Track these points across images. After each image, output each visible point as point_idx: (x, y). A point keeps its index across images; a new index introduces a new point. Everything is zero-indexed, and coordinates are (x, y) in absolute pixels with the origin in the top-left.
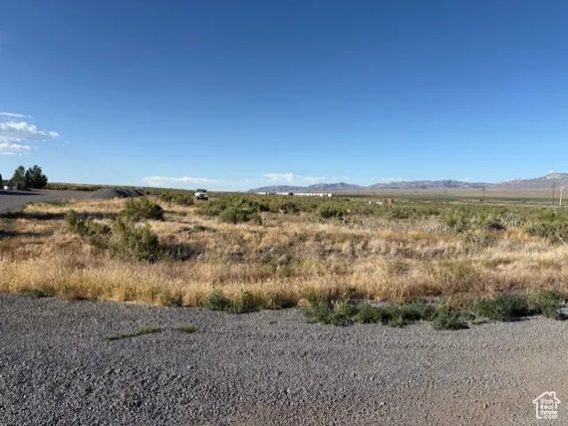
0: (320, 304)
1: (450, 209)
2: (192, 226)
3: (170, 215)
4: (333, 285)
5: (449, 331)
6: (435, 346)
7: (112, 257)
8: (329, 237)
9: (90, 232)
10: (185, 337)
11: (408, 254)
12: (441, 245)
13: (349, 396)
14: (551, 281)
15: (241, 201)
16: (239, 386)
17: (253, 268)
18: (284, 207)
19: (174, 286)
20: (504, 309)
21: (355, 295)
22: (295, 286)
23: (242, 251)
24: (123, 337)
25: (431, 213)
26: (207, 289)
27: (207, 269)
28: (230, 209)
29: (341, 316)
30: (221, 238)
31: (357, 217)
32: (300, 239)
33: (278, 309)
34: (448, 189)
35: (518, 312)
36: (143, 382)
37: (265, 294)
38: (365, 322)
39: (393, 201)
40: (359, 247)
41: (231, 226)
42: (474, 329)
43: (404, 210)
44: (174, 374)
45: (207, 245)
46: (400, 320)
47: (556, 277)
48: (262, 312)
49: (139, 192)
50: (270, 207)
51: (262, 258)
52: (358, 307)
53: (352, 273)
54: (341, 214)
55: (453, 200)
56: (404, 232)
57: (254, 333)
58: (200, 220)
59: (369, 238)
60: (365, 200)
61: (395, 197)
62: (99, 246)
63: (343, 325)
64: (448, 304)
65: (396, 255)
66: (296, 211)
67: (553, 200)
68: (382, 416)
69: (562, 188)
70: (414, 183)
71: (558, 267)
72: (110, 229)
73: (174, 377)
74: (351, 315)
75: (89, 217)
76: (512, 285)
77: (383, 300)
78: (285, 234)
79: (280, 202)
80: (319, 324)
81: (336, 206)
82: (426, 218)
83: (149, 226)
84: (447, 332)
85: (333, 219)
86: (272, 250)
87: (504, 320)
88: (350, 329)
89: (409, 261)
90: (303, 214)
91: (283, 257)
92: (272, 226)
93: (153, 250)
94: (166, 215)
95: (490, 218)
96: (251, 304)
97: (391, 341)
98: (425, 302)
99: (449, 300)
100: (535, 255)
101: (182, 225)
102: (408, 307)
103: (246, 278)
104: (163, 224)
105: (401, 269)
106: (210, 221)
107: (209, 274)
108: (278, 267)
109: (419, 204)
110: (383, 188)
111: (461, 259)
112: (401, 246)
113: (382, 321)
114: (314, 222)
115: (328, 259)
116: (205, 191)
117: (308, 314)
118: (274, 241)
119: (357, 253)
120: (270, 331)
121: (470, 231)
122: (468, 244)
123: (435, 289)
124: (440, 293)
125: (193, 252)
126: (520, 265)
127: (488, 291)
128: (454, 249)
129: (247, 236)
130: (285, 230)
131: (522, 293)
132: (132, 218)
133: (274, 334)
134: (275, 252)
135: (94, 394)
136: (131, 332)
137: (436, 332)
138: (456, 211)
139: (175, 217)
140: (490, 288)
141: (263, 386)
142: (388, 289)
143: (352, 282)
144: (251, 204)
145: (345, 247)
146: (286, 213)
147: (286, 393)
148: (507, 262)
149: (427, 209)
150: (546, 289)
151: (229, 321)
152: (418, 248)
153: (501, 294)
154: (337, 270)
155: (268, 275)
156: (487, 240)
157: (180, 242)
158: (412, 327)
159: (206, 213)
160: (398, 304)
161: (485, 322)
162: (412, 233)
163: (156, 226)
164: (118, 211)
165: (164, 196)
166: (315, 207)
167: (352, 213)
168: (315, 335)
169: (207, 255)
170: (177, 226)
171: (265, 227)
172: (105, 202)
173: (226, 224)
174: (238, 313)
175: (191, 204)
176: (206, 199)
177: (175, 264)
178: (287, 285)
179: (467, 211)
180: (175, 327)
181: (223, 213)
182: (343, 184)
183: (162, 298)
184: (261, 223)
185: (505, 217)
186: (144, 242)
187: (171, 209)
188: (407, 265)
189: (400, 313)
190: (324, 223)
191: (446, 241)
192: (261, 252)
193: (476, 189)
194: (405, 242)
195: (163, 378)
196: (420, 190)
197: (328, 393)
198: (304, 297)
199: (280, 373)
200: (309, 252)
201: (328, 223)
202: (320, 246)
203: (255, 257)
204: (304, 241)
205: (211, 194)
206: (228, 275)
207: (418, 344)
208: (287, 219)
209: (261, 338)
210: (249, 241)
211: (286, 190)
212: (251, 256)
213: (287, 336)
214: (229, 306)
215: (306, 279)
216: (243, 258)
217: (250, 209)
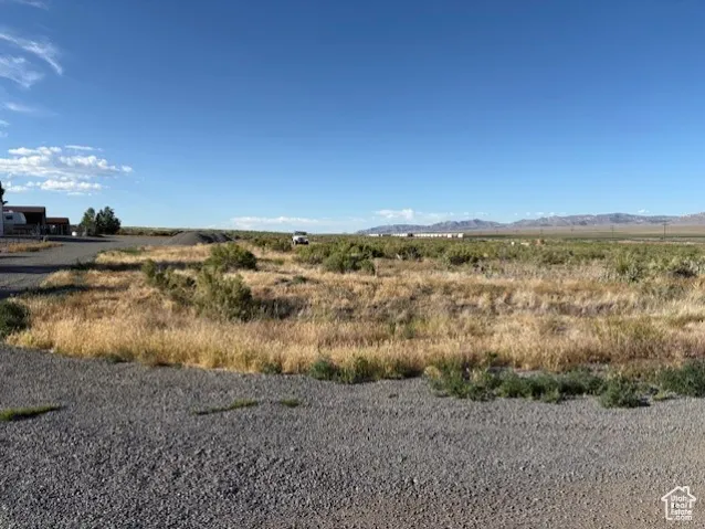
0: (452, 373)
1: (619, 251)
2: (290, 277)
3: (264, 263)
4: (469, 349)
5: (624, 409)
6: (604, 428)
7: (198, 314)
8: (460, 289)
9: (170, 284)
10: (286, 412)
11: (564, 310)
12: (608, 297)
13: (493, 490)
15: (348, 245)
16: (354, 474)
17: (366, 328)
18: (402, 252)
19: (272, 349)
20: (697, 381)
21: (497, 362)
22: (420, 351)
23: (352, 306)
24: (214, 411)
25: (593, 257)
26: (311, 353)
27: (310, 330)
28: (335, 256)
29: (480, 389)
30: (326, 291)
31: (497, 262)
32: (423, 291)
33: (399, 379)
34: (617, 226)
36: (239, 466)
37: (383, 360)
38: (511, 396)
39: (543, 242)
40: (500, 301)
41: (337, 276)
42: (655, 407)
43: (558, 253)
44: (274, 457)
45: (310, 300)
46: (556, 394)
48: (379, 382)
49: (227, 237)
50: (384, 252)
51: (377, 315)
52: (501, 377)
53: (492, 334)
54: (476, 260)
55: (624, 239)
57: (370, 408)
58: (300, 270)
59: (514, 289)
60: (507, 240)
61: (547, 236)
62: (182, 302)
63: (483, 400)
64: (620, 373)
65: (549, 309)
66: (418, 256)
68: (536, 516)
70: (571, 217)
72: (193, 282)
73: (275, 461)
74: (493, 388)
75: (169, 268)
77: (534, 369)
78: (404, 285)
79: (398, 245)
80: (452, 398)
81: (468, 249)
82: (587, 263)
83: (240, 276)
84: (619, 410)
85: (465, 265)
86: (388, 305)
87: (697, 395)
88: (491, 405)
89: (565, 318)
90: (426, 260)
91: (403, 315)
92: (388, 275)
93: (246, 305)
94: (259, 264)
95: (674, 261)
96: (366, 373)
97: (545, 421)
98: (590, 370)
99: (622, 369)
101: (278, 275)
102: (567, 377)
103: (358, 340)
104: (256, 274)
105: (556, 329)
106: (313, 270)
107: (313, 335)
108: (397, 328)
109: (576, 245)
110: (530, 225)
111: (636, 315)
112: (555, 300)
113: (534, 395)
114: (442, 270)
115: (461, 317)
116: (304, 234)
117: (437, 386)
118: (391, 294)
119: (498, 309)
120: (389, 406)
121: (647, 279)
122: (646, 297)
123: (602, 355)
124: (609, 360)
125: (293, 308)
127: (673, 358)
128: (626, 303)
130: (404, 281)
132: (220, 267)
133: (394, 409)
134: (392, 308)
135: (182, 479)
136: (223, 405)
137: (604, 410)
138: (628, 253)
139: (270, 266)
140: (678, 354)
141: (383, 474)
142: (539, 354)
143: (493, 345)
144: (361, 248)
145: (483, 301)
146: (404, 259)
147: (413, 483)
148: (699, 319)
149: (587, 250)
151: (338, 393)
152: (577, 302)
153: (693, 362)
154: (472, 330)
155: (385, 337)
156: (672, 291)
157: (276, 296)
158: (572, 403)
159: (307, 261)
160: (553, 373)
161: (672, 398)
162: (569, 282)
163: (248, 277)
164: (202, 259)
165: (257, 240)
166: (441, 250)
167: (489, 259)
168: (447, 412)
169: (309, 311)
170: (273, 277)
171: (379, 276)
172: (187, 249)
173: (331, 274)
174: (349, 383)
175: (288, 249)
176: (307, 243)
177: (272, 323)
178: (410, 349)
179: (643, 253)
180: (274, 399)
181: (326, 261)
182: (477, 221)
183: (257, 365)
184: (374, 273)
185: (695, 260)
186: (235, 296)
187: (265, 257)
188: (563, 323)
189: (556, 385)
190: (453, 271)
191: (615, 292)
192: (376, 307)
193: (655, 225)
194: (560, 294)
195: (262, 462)
196: (577, 227)
197: (466, 485)
198: (432, 364)
199: (404, 459)
200: (436, 307)
201: (459, 271)
202: (450, 300)
203: (367, 314)
204: (429, 294)
205: (312, 237)
206: (337, 336)
207: (581, 425)
208: (406, 267)
209: (380, 414)
210: (360, 294)
211: (405, 231)
212: (363, 312)
213: (412, 412)
214: (339, 375)
215: (433, 342)
216: (353, 315)
217: (360, 255)
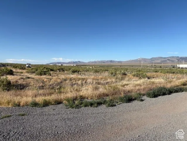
0: (70, 102)
1: (111, 69)
2: (24, 77)
3: (16, 73)
4: (75, 95)
5: (111, 107)
6: (106, 112)
8: (74, 79)
10: (20, 117)
11: (99, 84)
12: (109, 80)
13: (79, 132)
14: (139, 90)
15: (43, 68)
16: (41, 133)
17: (48, 91)
18: (59, 70)
19: (17, 99)
20: (126, 99)
21: (82, 98)
22: (62, 96)
23: (43, 85)
25: (106, 71)
26: (30, 99)
27: (30, 93)
28: (39, 71)
29: (77, 105)
30: (36, 81)
31: (84, 72)
32: (64, 80)
33: (56, 105)
34: (111, 63)
35: (130, 100)
36: (3, 136)
37: (51, 100)
38: (85, 106)
39: (95, 67)
40: (84, 82)
41: (39, 77)
42: (118, 106)
43: (98, 70)
44: (16, 131)
45: (30, 84)
46: (96, 105)
47: (140, 88)
48: (50, 106)
49: (4, 65)
50: (54, 69)
51: (51, 87)
52: (83, 102)
53: (81, 91)
54: (78, 72)
55: (112, 66)
56: (98, 77)
57: (47, 113)
58: (28, 75)
59: (87, 79)
60: (86, 67)
61: (96, 65)
63: (78, 108)
64: (110, 99)
65: (95, 84)
66: (63, 71)
67: (140, 66)
68: (90, 137)
69: (142, 62)
70: (101, 61)
71: (141, 86)
73: (16, 133)
74: (81, 104)
76: (128, 92)
77: (91, 99)
78: (59, 79)
79: (58, 68)
80: (70, 109)
81: (77, 69)
82: (104, 72)
83: (7, 77)
84: (110, 107)
85: (76, 73)
86: (54, 85)
87: (126, 103)
88: (80, 109)
89: (99, 86)
90: (66, 72)
91: (59, 87)
92: (55, 76)
93: (9, 86)
94: (14, 73)
95: (123, 71)
96: (46, 104)
97: (93, 112)
98: (104, 98)
99: (111, 98)
100: (135, 82)
101: (21, 77)
102: (98, 101)
103: (45, 95)
104: (13, 76)
105: (96, 88)
106: (32, 75)
107: (31, 94)
108: (56, 90)
109: (103, 68)
110: (92, 63)
111: (114, 84)
113: (91, 106)
114: (69, 74)
115: (74, 87)
116: (30, 64)
117: (66, 106)
118: (55, 81)
119: (83, 84)
120: (53, 112)
121: (117, 76)
122: (117, 80)
123: (107, 94)
124: (108, 95)
125: (25, 87)
126: (131, 85)
127: (121, 94)
128: (113, 81)
129: (45, 80)
130: (59, 77)
131: (131, 94)
133: (54, 113)
134: (55, 85)
137: (107, 108)
138: (113, 70)
139: (18, 74)
140: (122, 93)
141: (50, 132)
142: (92, 95)
143: (81, 94)
144: (47, 69)
145: (80, 82)
146: (60, 71)
147: (58, 133)
148: (127, 85)
150: (137, 92)
151: (38, 110)
152: (102, 82)
153: (125, 95)
154: (77, 90)
155: (53, 93)
156: (122, 79)
157: (20, 83)
158: (99, 107)
159: (31, 72)
160: (96, 100)
161: (121, 104)
162: (100, 77)
163: (10, 78)
165: (14, 66)
166: (70, 69)
167: (82, 71)
168: (68, 112)
169: (30, 87)
170: (19, 77)
171: (52, 76)
173: (37, 76)
174: (41, 107)
175: (25, 69)
176: (31, 67)
177: (18, 91)
178: (59, 96)
179: (116, 70)
180: (17, 114)
181: (36, 72)
182: (79, 62)
183: (12, 104)
184: (51, 76)
185: (127, 71)
186: (5, 84)
187: (17, 71)
188: (98, 87)
189: (96, 103)
190: (73, 75)
191: (110, 79)
192: (50, 85)
193: (119, 63)
194: (98, 80)
195: (12, 133)
196: (103, 63)
197: (72, 131)
198: (65, 100)
199: (56, 127)
200: (68, 85)
201: (74, 75)
202: (71, 82)
203: (48, 87)
204: (66, 81)
205: (32, 65)
206: (38, 94)
207: (101, 112)
208: (60, 74)
209: (50, 115)
210: (46, 82)
211: (60, 64)
212: (47, 87)
213: (59, 114)
214: (38, 105)
215: (66, 94)
216: (44, 88)
217: (47, 70)
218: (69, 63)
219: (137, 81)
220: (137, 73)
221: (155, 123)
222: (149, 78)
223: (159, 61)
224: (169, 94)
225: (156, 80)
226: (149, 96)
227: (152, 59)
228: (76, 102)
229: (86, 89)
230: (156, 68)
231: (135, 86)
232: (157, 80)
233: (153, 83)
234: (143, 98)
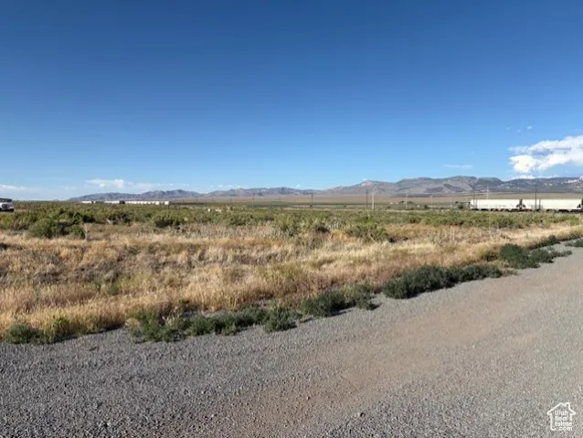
0: (150, 322)
1: (283, 215)
4: (165, 299)
5: (280, 333)
6: (266, 349)
8: (163, 249)
11: (244, 260)
12: (275, 249)
13: (179, 416)
14: (363, 276)
15: (57, 212)
17: (72, 289)
18: (112, 218)
20: (325, 305)
21: (189, 307)
22: (122, 305)
23: (58, 270)
25: (267, 219)
26: (7, 320)
27: (8, 296)
28: (42, 222)
29: (173, 331)
30: (30, 257)
31: (195, 225)
32: (130, 252)
33: (101, 332)
34: (283, 196)
35: (336, 307)
37: (84, 318)
38: (198, 334)
39: (232, 209)
40: (195, 257)
41: (43, 242)
42: (301, 327)
43: (242, 216)
45: (10, 267)
46: (234, 327)
47: (366, 272)
48: (80, 338)
50: (95, 217)
51: (84, 276)
52: (191, 319)
53: (187, 285)
54: (178, 223)
55: (286, 206)
56: (241, 239)
57: (68, 364)
58: (2, 236)
59: (206, 246)
60: (205, 207)
61: (235, 204)
63: (175, 341)
64: (278, 305)
65: (233, 262)
66: (127, 221)
67: (367, 204)
68: (211, 429)
69: (373, 194)
70: (252, 189)
71: (369, 263)
74: (184, 328)
76: (333, 283)
77: (217, 310)
78: (112, 247)
79: (109, 212)
80: (149, 343)
81: (173, 214)
82: (262, 224)
84: (276, 333)
85: (169, 228)
86: (96, 267)
87: (326, 316)
88: (181, 344)
89: (245, 267)
90: (135, 225)
91: (110, 274)
92: (97, 239)
95: (316, 221)
96: (66, 332)
97: (224, 350)
98: (258, 306)
99: (280, 302)
100: (352, 253)
102: (240, 314)
103: (60, 302)
105: (236, 276)
106: (17, 237)
107: (11, 300)
108: (103, 286)
109: (256, 211)
110: (222, 195)
111: (293, 261)
112: (238, 253)
113: (216, 331)
114: (148, 232)
115: (162, 272)
116: (9, 201)
117: (137, 334)
118: (99, 256)
119: (193, 264)
120: (89, 359)
121: (300, 235)
122: (299, 248)
123: (267, 293)
124: (272, 296)
126: (340, 263)
127: (312, 290)
128: (286, 253)
129: (64, 252)
130: (112, 243)
131: (341, 290)
133: (94, 361)
134: (100, 269)
137: (267, 335)
138: (289, 216)
140: (314, 287)
141: (77, 424)
142: (222, 297)
143: (187, 293)
144: (71, 215)
146: (114, 224)
147: (106, 426)
148: (330, 262)
149: (262, 215)
150: (359, 283)
151: (37, 353)
152: (254, 254)
153: (324, 292)
154: (171, 283)
155: (90, 296)
156: (315, 243)
158: (244, 333)
159: (12, 228)
160: (231, 311)
161: (310, 319)
162: (249, 239)
166: (149, 216)
167: (189, 222)
168: (143, 356)
169: (9, 278)
171: (89, 240)
173: (36, 240)
174: (49, 343)
176: (12, 210)
178: (113, 304)
179: (298, 216)
181: (32, 227)
182: (180, 191)
184: (83, 236)
185: (329, 221)
188: (243, 271)
189: (233, 320)
190: (158, 234)
191: (279, 245)
192: (83, 270)
193: (306, 196)
194: (241, 248)
196: (257, 197)
197: (155, 417)
198: (132, 316)
199: (100, 405)
200: (142, 266)
201: (164, 233)
202: (153, 258)
203: (74, 275)
204: (135, 254)
205: (19, 204)
206: (38, 300)
207: (250, 350)
208: (116, 231)
209: (77, 368)
210: (67, 258)
211: (117, 199)
212: (70, 275)
213: (111, 361)
214: (38, 337)
215: (134, 296)
216: (59, 278)
217: (69, 221)
218: (148, 196)
219: (360, 249)
220: (360, 224)
221: (410, 373)
222: (392, 241)
223: (421, 191)
224: (449, 286)
225: (412, 246)
226: (394, 293)
227: (402, 185)
228: (170, 322)
229: (202, 280)
230: (415, 211)
231: (352, 266)
232: (415, 247)
233: (405, 253)
234: (375, 301)
